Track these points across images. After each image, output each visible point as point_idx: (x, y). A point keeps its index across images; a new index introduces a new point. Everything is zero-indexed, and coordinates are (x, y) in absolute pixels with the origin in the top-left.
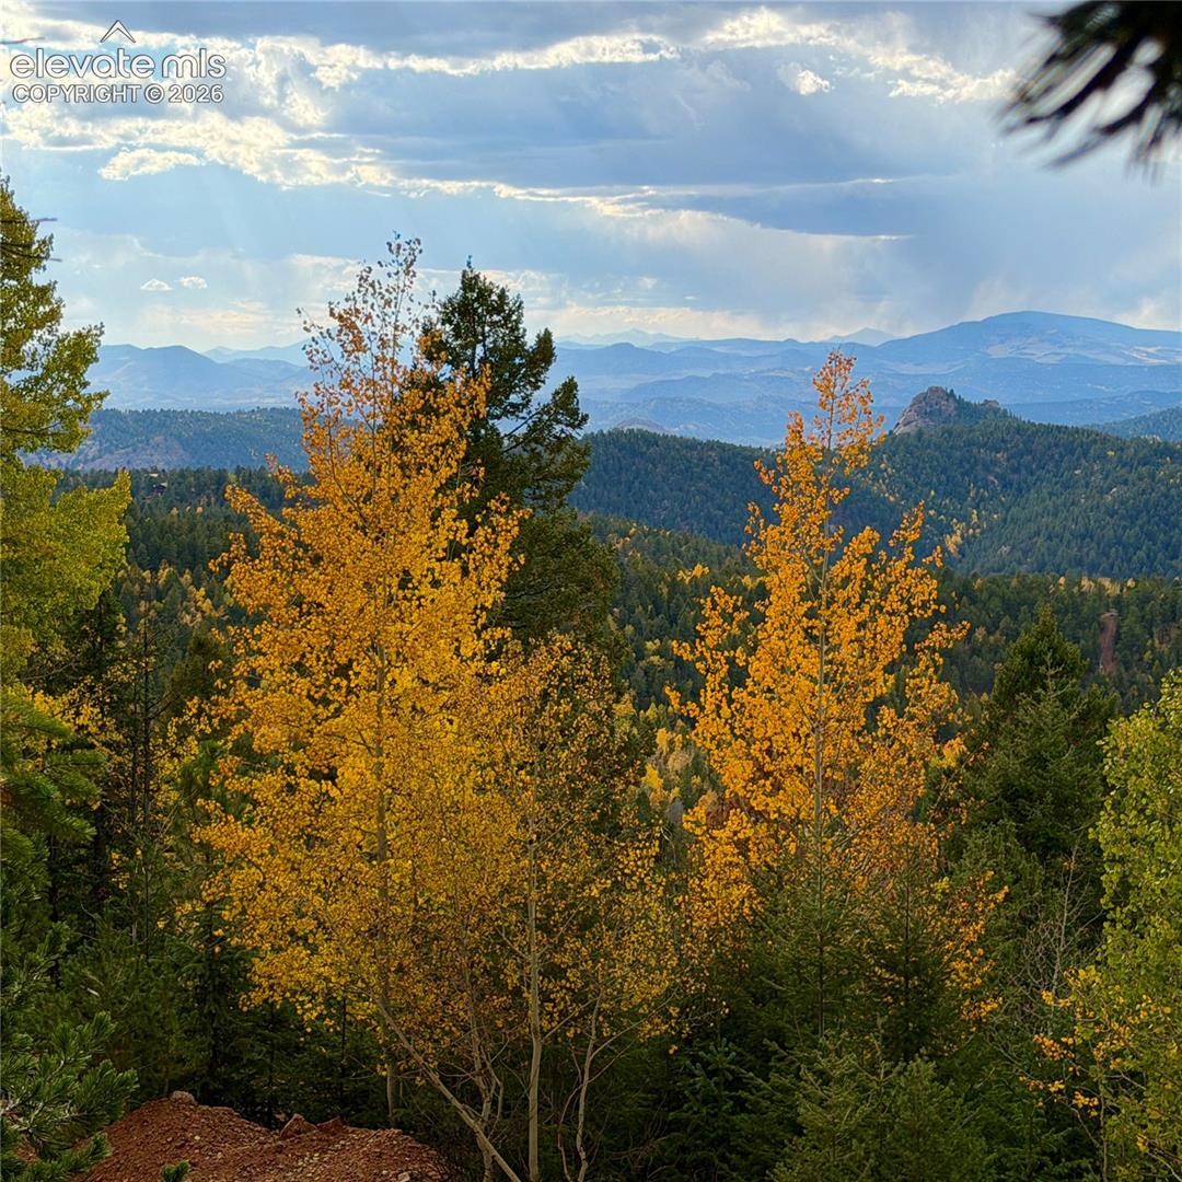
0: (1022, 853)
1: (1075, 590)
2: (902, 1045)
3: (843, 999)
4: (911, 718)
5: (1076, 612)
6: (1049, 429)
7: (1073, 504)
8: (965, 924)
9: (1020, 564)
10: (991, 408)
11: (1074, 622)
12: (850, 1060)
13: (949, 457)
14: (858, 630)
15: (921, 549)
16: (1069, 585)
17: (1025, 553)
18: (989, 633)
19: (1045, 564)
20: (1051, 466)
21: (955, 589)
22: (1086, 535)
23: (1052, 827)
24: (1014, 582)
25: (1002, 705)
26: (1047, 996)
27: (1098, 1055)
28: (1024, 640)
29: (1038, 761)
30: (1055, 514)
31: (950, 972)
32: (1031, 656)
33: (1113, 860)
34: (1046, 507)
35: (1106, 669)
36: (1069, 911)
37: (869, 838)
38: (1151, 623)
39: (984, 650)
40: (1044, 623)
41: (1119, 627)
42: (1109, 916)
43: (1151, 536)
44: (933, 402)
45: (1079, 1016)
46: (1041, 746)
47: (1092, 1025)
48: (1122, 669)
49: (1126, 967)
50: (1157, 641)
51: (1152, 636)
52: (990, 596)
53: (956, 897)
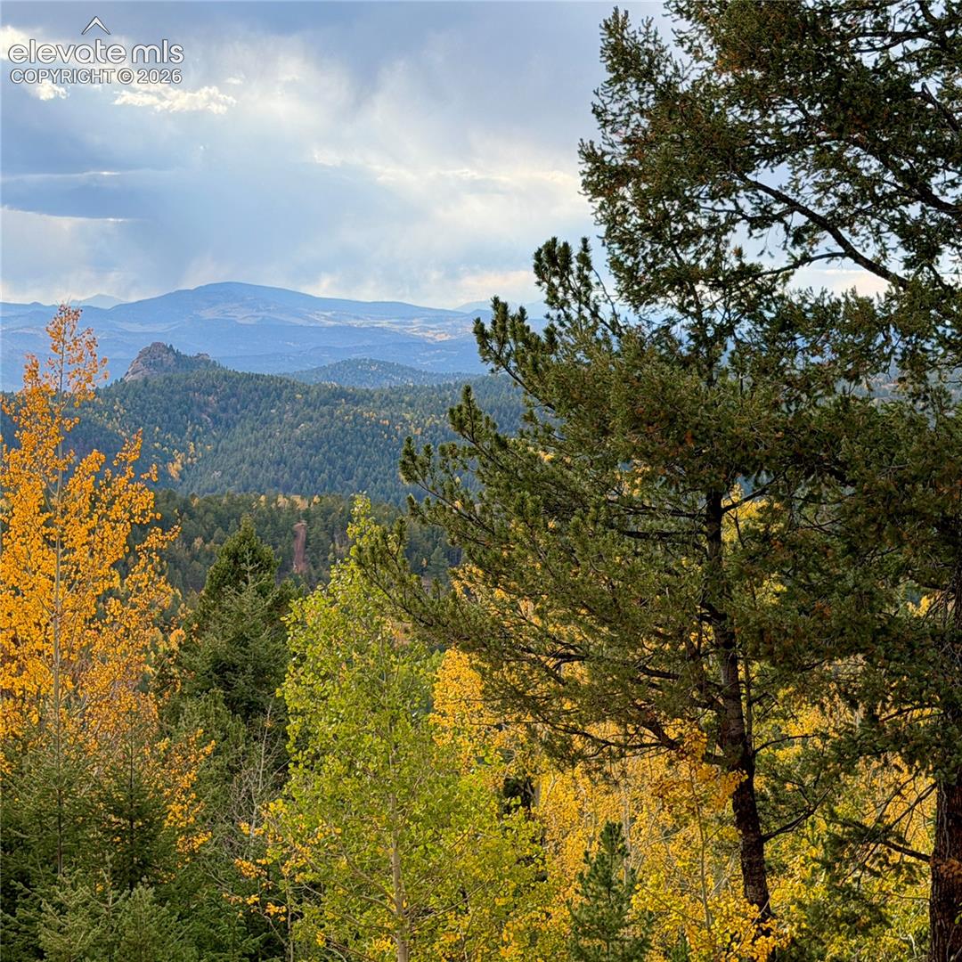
0: (229, 715)
1: (273, 505)
2: (127, 876)
3: (78, 842)
4: (134, 607)
5: (275, 525)
6: (249, 377)
7: (270, 436)
8: (181, 774)
9: (229, 485)
10: (203, 360)
11: (273, 532)
12: (83, 891)
13: (170, 400)
14: (89, 535)
15: (140, 467)
16: (269, 502)
17: (233, 477)
18: (206, 542)
19: (249, 485)
20: (252, 406)
21: (177, 507)
22: (280, 462)
23: (253, 693)
24: (225, 500)
25: (213, 597)
26: (244, 826)
27: (285, 871)
28: (231, 543)
29: (241, 640)
30: (256, 445)
31: (167, 814)
32: (235, 557)
33: (296, 713)
34: (248, 440)
35: (298, 568)
36: (265, 759)
37: (100, 707)
38: (333, 531)
39: (202, 556)
40: (245, 529)
41: (308, 535)
42: (293, 759)
43: (331, 462)
44: (156, 355)
45: (270, 841)
46: (243, 628)
47: (280, 847)
48: (312, 568)
49: (307, 798)
50: (337, 545)
51: (333, 542)
52: (206, 512)
53: (173, 752)
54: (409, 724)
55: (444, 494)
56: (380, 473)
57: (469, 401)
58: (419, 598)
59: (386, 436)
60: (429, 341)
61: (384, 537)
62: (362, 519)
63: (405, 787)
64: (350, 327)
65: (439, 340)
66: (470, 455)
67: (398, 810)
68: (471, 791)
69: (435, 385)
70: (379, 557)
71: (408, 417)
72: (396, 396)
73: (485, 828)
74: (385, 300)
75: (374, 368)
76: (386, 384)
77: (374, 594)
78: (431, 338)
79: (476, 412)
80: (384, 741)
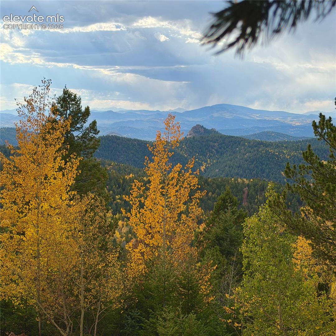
0: (221, 255)
1: (236, 182)
2: (187, 310)
3: (170, 297)
4: (190, 218)
5: (238, 189)
6: (229, 137)
7: (236, 158)
8: (205, 275)
9: (221, 174)
10: (213, 131)
11: (236, 191)
12: (172, 314)
13: (202, 144)
14: (176, 193)
15: (193, 170)
16: (235, 180)
17: (223, 172)
18: (213, 194)
19: (228, 175)
20: (230, 147)
21: (203, 181)
22: (239, 167)
23: (229, 248)
24: (220, 180)
25: (216, 214)
26: (227, 296)
27: (241, 312)
28: (222, 196)
29: (226, 230)
30: (231, 161)
31: (200, 289)
32: (224, 200)
33: (246, 257)
34: (228, 159)
35: (245, 204)
36: (234, 272)
37: (178, 251)
38: (257, 191)
39: (211, 199)
40: (228, 191)
41: (248, 192)
42: (244, 273)
43: (257, 167)
44: (197, 129)
45: (236, 301)
46: (226, 225)
47: (239, 303)
48: (249, 204)
49: (249, 287)
50: (259, 196)
51: (257, 195)
52: (213, 184)
53: (202, 268)
54: (285, 263)
55: (300, 182)
56: (274, 171)
57: (310, 150)
58: (290, 219)
59: (277, 158)
60: (293, 125)
61: (278, 197)
62: (271, 191)
63: (284, 285)
64: (265, 120)
65: (297, 125)
66: (309, 169)
67: (281, 293)
68: (307, 288)
69: (295, 141)
70: (276, 204)
71: (285, 152)
72: (281, 144)
73: (312, 301)
74: (278, 110)
75: (273, 134)
76: (277, 140)
77: (274, 217)
78: (294, 124)
79: (312, 153)
80: (276, 268)
